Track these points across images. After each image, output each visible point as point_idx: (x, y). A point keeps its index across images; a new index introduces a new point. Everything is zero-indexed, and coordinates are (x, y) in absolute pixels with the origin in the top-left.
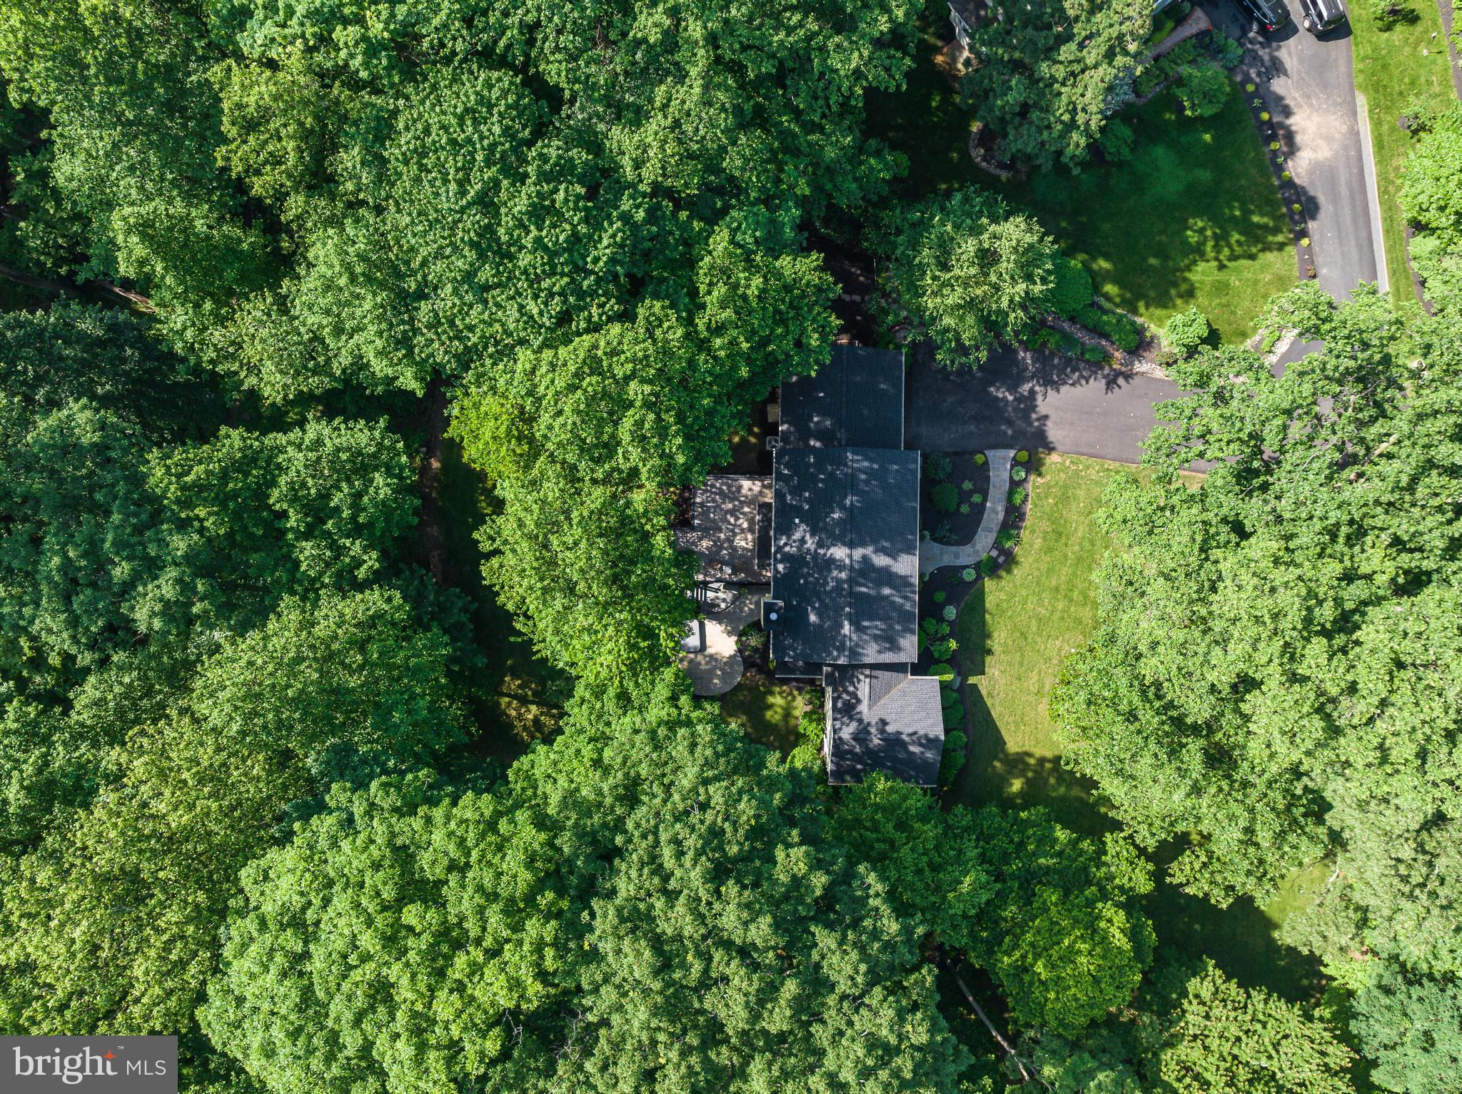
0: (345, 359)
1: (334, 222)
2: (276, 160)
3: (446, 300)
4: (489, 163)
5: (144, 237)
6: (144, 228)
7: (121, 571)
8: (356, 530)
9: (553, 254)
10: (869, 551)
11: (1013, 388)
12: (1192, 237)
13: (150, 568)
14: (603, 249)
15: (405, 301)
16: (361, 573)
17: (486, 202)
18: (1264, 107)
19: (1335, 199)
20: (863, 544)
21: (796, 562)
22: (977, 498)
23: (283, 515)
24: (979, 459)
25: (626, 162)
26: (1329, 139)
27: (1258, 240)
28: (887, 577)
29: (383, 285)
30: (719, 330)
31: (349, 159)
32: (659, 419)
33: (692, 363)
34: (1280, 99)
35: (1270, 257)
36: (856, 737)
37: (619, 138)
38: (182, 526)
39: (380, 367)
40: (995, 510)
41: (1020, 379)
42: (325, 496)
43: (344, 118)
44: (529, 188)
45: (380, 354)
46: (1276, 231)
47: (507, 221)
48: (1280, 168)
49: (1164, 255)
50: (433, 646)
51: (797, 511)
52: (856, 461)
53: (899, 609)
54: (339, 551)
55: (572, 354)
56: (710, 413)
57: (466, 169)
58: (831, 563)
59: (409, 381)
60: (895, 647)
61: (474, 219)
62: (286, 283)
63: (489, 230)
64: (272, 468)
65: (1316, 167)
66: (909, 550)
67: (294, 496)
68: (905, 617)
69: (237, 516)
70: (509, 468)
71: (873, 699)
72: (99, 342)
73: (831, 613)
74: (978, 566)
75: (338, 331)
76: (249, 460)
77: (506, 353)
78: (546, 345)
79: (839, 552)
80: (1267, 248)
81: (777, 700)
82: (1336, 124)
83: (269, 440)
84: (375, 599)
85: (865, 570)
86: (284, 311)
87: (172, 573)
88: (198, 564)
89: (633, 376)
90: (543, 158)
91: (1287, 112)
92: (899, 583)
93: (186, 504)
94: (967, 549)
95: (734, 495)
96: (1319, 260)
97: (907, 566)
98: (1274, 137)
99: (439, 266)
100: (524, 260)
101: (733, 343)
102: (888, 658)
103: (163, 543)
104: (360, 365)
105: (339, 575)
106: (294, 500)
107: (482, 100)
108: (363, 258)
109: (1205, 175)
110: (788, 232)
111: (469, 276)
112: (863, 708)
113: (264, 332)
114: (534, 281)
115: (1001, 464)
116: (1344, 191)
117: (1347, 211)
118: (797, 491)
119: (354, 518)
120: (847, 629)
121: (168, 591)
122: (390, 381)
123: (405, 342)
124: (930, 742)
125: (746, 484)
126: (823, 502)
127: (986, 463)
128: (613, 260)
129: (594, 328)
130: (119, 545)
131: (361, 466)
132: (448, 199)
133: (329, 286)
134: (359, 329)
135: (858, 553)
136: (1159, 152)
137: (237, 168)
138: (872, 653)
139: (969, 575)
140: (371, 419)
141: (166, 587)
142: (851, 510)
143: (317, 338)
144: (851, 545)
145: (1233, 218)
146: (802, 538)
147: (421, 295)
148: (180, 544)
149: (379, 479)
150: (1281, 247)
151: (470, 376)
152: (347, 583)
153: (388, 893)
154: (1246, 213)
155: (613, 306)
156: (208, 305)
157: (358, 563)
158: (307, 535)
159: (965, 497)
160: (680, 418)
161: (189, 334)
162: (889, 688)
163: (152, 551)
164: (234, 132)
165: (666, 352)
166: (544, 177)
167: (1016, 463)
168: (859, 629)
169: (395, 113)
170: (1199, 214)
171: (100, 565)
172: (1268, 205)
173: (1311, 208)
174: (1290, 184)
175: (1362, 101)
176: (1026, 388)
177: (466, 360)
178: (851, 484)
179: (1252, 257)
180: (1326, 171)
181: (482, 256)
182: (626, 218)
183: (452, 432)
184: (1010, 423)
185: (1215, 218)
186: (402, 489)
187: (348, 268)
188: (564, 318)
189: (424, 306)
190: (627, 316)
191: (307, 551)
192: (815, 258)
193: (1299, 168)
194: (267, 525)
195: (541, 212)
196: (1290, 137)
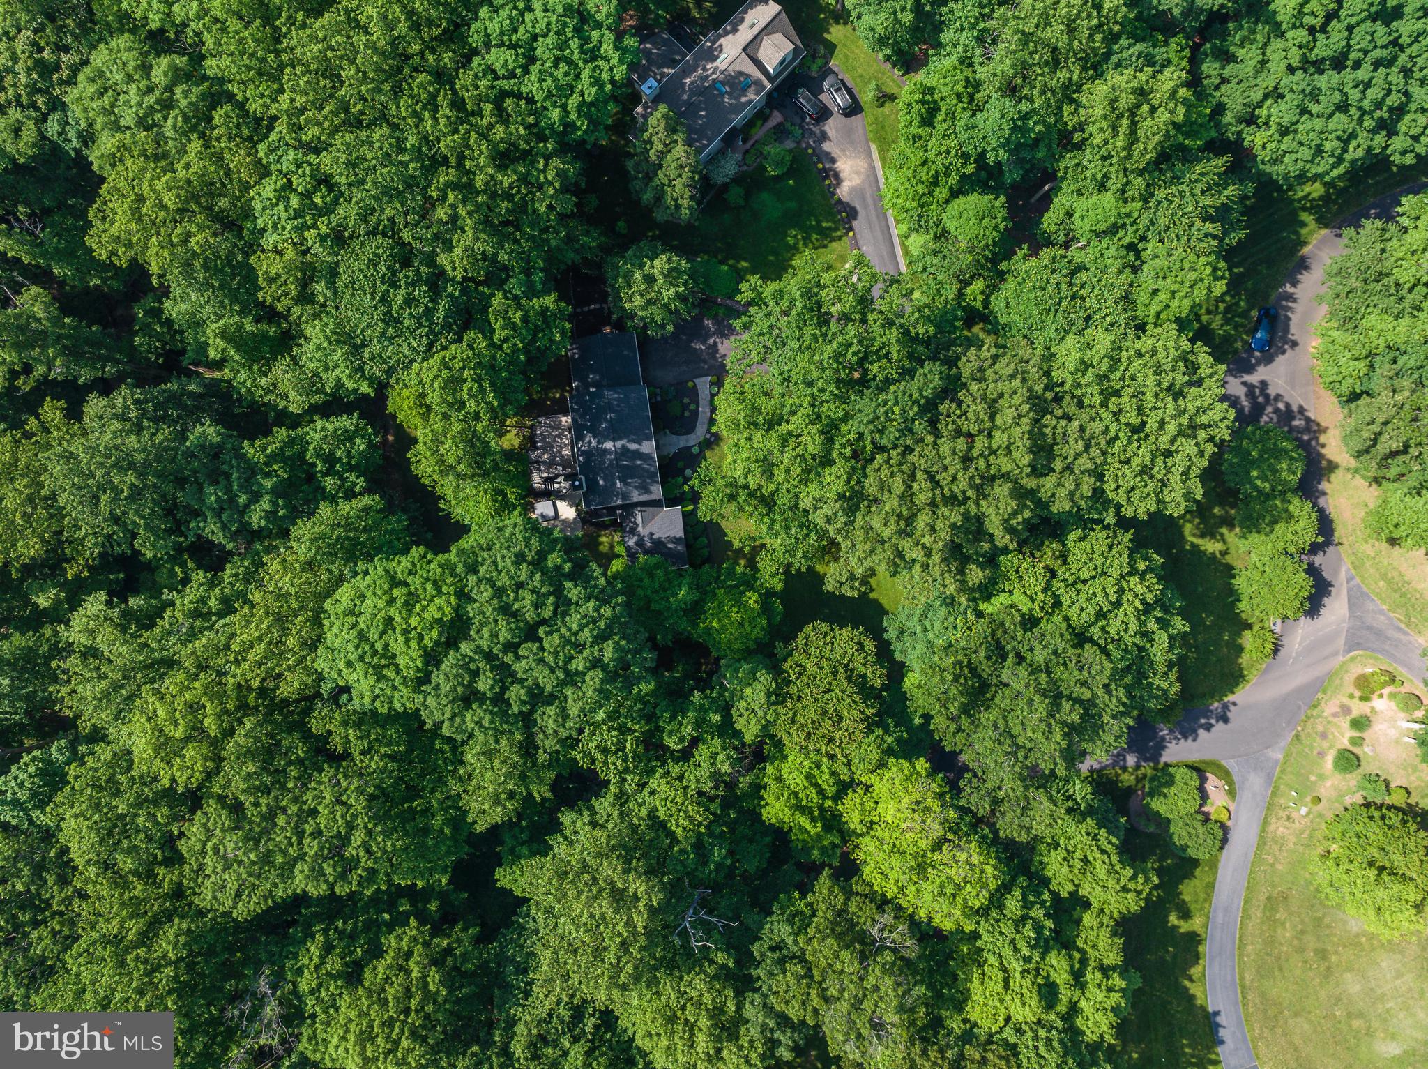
0: (331, 384)
1: (316, 316)
2: (286, 294)
3: (375, 347)
4: (383, 283)
5: (223, 338)
6: (223, 334)
7: (242, 499)
8: (351, 468)
9: (419, 318)
10: (624, 442)
11: (704, 342)
12: (791, 241)
13: (255, 497)
14: (441, 313)
15: (357, 349)
16: (357, 489)
17: (384, 300)
18: (820, 161)
19: (866, 207)
20: (620, 438)
21: (588, 454)
22: (693, 407)
23: (314, 465)
24: (690, 384)
25: (449, 268)
26: (858, 173)
27: (827, 236)
28: (637, 455)
29: (345, 343)
30: (506, 340)
31: (320, 287)
32: (480, 386)
33: (494, 357)
34: (828, 154)
35: (834, 244)
36: (637, 544)
37: (443, 259)
38: (268, 475)
39: (350, 384)
40: (704, 410)
41: (707, 336)
42: (332, 453)
43: (314, 270)
44: (402, 292)
45: (350, 377)
46: (836, 229)
47: (395, 307)
48: (833, 194)
49: (775, 253)
50: (400, 521)
51: (585, 427)
52: (610, 395)
53: (647, 471)
54: (344, 480)
55: (435, 361)
56: (508, 379)
57: (374, 286)
58: (605, 451)
59: (366, 389)
60: (647, 491)
61: (382, 308)
62: (295, 349)
63: (389, 312)
64: (304, 444)
65: (853, 190)
66: (648, 438)
67: (317, 455)
68: (652, 475)
69: (292, 469)
70: (419, 422)
71: (645, 523)
72: (201, 396)
73: (610, 479)
74: (700, 445)
75: (326, 369)
76: (292, 441)
77: (407, 367)
78: (424, 360)
79: (609, 445)
80: (833, 240)
81: (604, 539)
82: (862, 164)
83: (299, 431)
84: (366, 500)
85: (624, 451)
86: (296, 364)
87: (266, 498)
88: (277, 492)
89: (464, 368)
90: (406, 277)
91: (833, 161)
92: (646, 457)
93: (267, 464)
94: (693, 436)
95: (558, 426)
96: (861, 242)
97: (649, 447)
98: (827, 177)
99: (369, 332)
100: (406, 323)
101: (515, 345)
102: (644, 498)
103: (260, 484)
104: (339, 385)
105: (346, 492)
106: (318, 455)
107: (376, 255)
108: (333, 332)
109: (792, 205)
110: (539, 286)
111: (383, 334)
112: (640, 528)
113: (288, 376)
114: (413, 332)
115: (704, 385)
116: (870, 201)
117: (873, 212)
118: (583, 416)
119: (349, 462)
120: (619, 484)
121: (267, 506)
122: (356, 391)
123: (360, 369)
124: (677, 540)
125: (564, 419)
126: (596, 420)
127: (695, 386)
128: (446, 317)
129: (444, 348)
130: (241, 487)
131: (349, 437)
132: (368, 303)
133: (319, 348)
134: (336, 366)
135: (619, 444)
136: (765, 196)
137: (269, 301)
138: (636, 497)
139: (696, 450)
140: (350, 413)
141: (265, 504)
142: (610, 422)
143: (316, 375)
144: (614, 440)
145: (811, 227)
146: (590, 440)
147: (364, 345)
148: (268, 483)
149: (358, 441)
150: (840, 238)
151: (392, 381)
152: (350, 495)
153: (386, 587)
154: (819, 222)
155: (451, 337)
156: (255, 367)
157: (355, 485)
158: (327, 474)
159: (685, 407)
160: (492, 384)
161: (248, 383)
162: (653, 517)
163: (255, 488)
164: (264, 284)
165: (480, 355)
166: (407, 285)
167: (712, 384)
168: (626, 484)
169: (337, 264)
170: (793, 227)
171: (232, 499)
172: (830, 215)
173: (852, 213)
174: (840, 201)
175: (874, 148)
176: (711, 341)
177: (390, 371)
178: (609, 407)
179: (825, 246)
180: (858, 191)
181: (387, 325)
182: (451, 296)
183: (390, 410)
184: (705, 362)
185: (801, 228)
186: (370, 445)
187: (327, 338)
188: (430, 345)
189: (366, 350)
190: (459, 340)
191: (328, 482)
192: (554, 296)
193: (844, 192)
194: (306, 472)
195: (409, 301)
196: (836, 175)
